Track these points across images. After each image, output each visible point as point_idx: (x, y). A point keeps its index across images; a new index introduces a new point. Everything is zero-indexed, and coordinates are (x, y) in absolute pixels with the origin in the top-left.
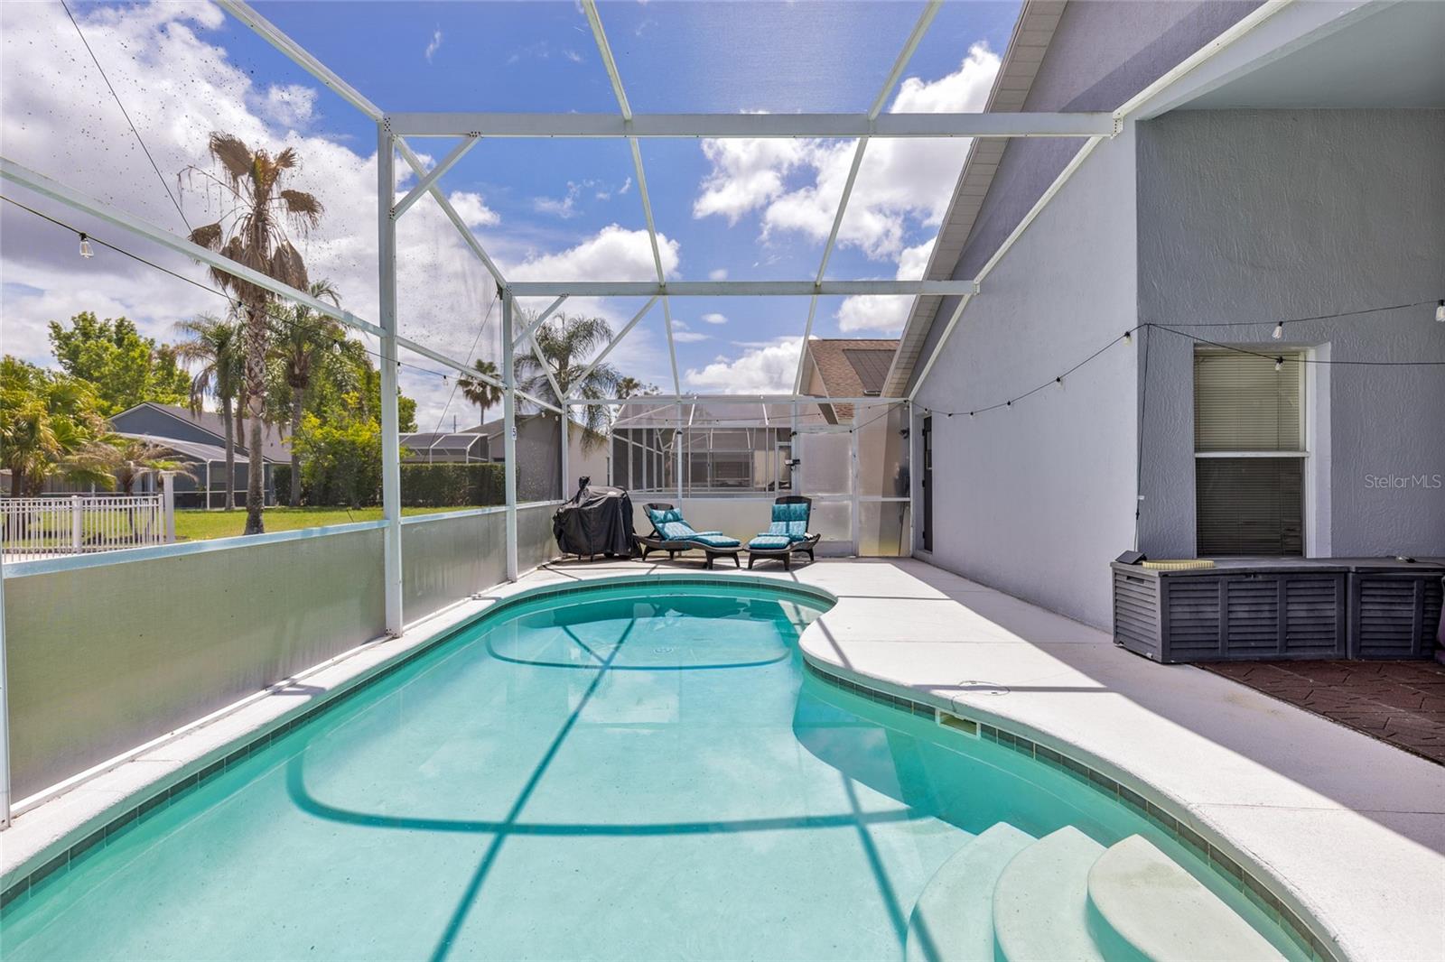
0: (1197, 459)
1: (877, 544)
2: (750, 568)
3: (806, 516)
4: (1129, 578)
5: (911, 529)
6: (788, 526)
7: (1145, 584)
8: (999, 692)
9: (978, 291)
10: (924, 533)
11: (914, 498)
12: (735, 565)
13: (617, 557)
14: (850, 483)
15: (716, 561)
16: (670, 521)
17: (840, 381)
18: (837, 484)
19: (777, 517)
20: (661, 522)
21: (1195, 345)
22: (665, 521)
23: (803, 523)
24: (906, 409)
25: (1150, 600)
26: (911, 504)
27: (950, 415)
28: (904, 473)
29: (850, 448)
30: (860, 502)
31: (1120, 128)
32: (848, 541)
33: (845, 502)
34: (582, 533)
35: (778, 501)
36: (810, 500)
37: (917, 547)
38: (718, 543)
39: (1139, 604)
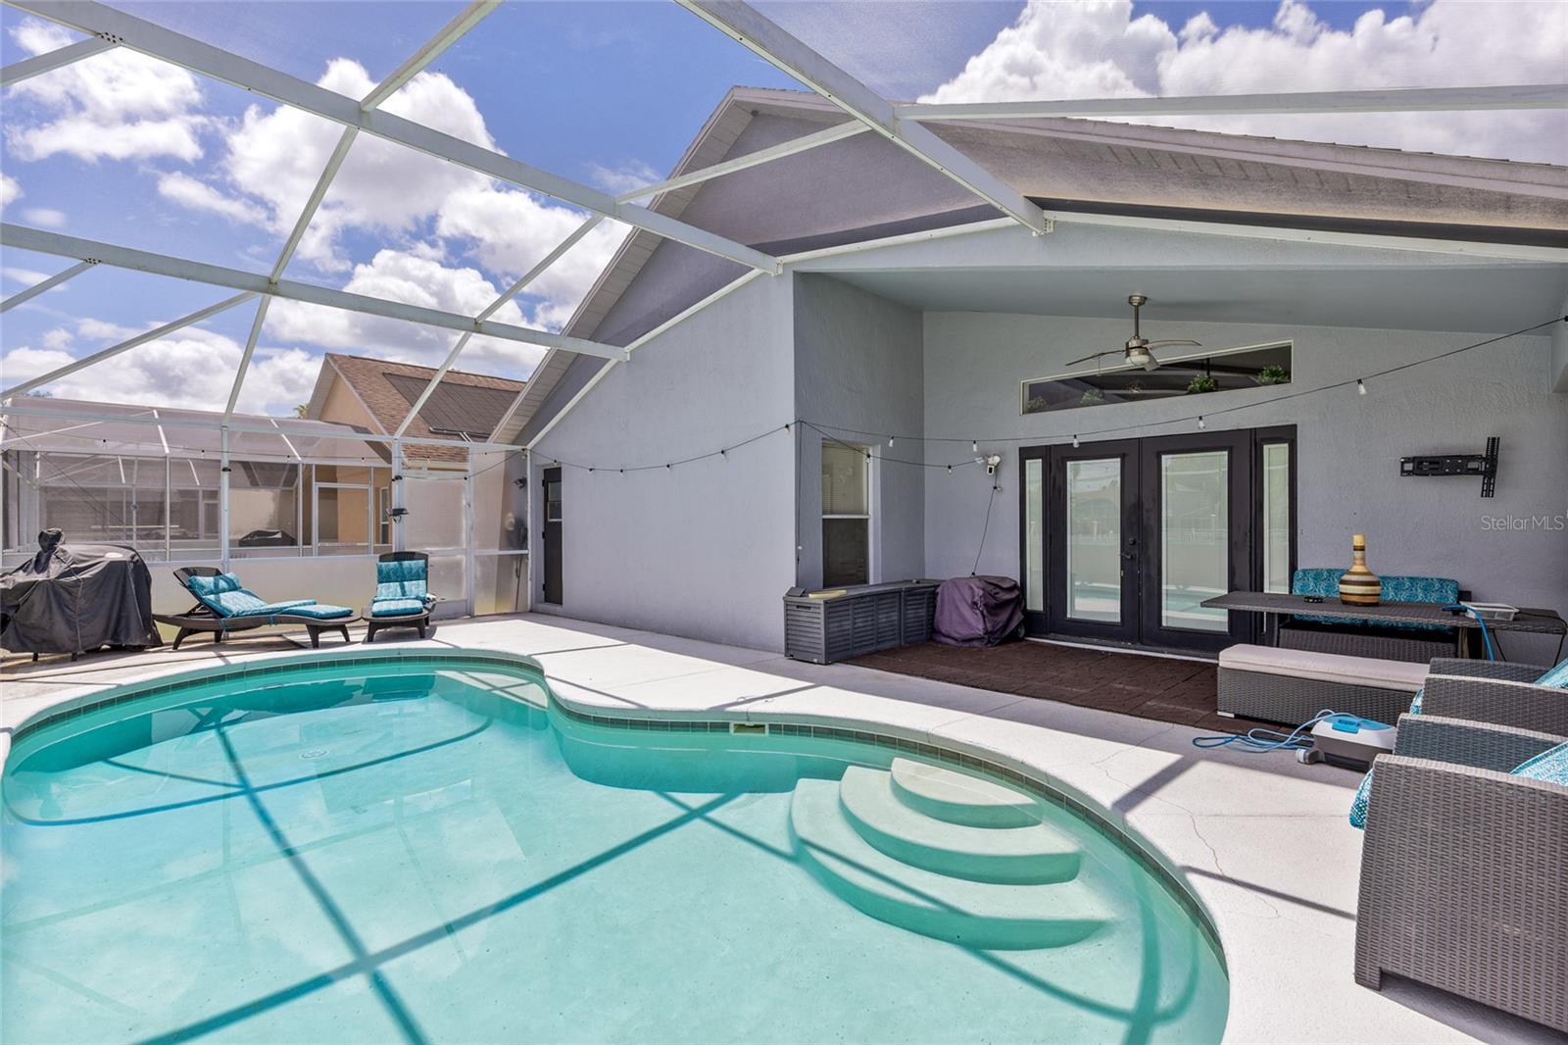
0: (824, 520)
1: (494, 598)
2: (370, 639)
3: (423, 575)
4: (798, 607)
5: (529, 583)
6: (403, 587)
7: (812, 610)
8: (770, 700)
9: (628, 359)
10: (544, 586)
11: (534, 549)
12: (343, 639)
13: (106, 650)
14: (464, 536)
15: (323, 637)
16: (224, 591)
17: (394, 413)
18: (451, 537)
19: (384, 577)
20: (212, 593)
21: (823, 439)
22: (217, 591)
23: (422, 583)
24: (524, 457)
25: (816, 621)
26: (530, 555)
27: (591, 470)
28: (520, 525)
29: (463, 496)
30: (476, 557)
31: (780, 271)
32: (462, 601)
33: (458, 557)
34: (58, 618)
35: (382, 559)
36: (427, 555)
37: (537, 601)
38: (327, 614)
39: (807, 624)
